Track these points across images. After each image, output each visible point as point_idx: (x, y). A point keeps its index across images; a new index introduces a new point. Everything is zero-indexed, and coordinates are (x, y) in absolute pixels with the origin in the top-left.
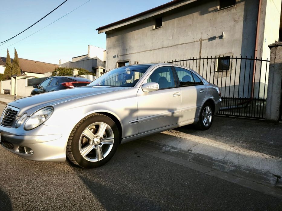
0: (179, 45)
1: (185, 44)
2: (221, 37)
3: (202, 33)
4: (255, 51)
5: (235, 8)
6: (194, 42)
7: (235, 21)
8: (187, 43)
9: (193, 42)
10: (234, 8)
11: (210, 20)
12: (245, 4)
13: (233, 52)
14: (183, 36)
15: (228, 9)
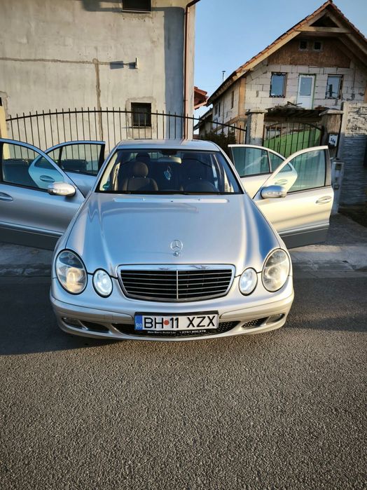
0: (49, 61)
1: (63, 62)
2: (133, 65)
3: (96, 48)
4: (185, 101)
5: (152, 18)
6: (83, 62)
7: (153, 42)
8: (67, 62)
9: (80, 62)
10: (149, 17)
11: (110, 25)
12: (165, 16)
13: (154, 97)
14: (56, 45)
15: (140, 15)
